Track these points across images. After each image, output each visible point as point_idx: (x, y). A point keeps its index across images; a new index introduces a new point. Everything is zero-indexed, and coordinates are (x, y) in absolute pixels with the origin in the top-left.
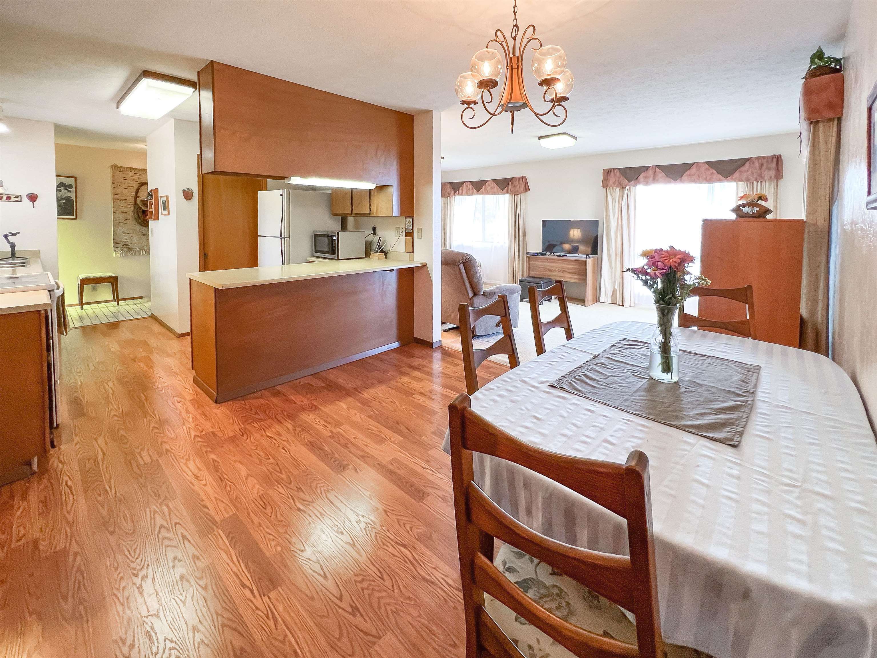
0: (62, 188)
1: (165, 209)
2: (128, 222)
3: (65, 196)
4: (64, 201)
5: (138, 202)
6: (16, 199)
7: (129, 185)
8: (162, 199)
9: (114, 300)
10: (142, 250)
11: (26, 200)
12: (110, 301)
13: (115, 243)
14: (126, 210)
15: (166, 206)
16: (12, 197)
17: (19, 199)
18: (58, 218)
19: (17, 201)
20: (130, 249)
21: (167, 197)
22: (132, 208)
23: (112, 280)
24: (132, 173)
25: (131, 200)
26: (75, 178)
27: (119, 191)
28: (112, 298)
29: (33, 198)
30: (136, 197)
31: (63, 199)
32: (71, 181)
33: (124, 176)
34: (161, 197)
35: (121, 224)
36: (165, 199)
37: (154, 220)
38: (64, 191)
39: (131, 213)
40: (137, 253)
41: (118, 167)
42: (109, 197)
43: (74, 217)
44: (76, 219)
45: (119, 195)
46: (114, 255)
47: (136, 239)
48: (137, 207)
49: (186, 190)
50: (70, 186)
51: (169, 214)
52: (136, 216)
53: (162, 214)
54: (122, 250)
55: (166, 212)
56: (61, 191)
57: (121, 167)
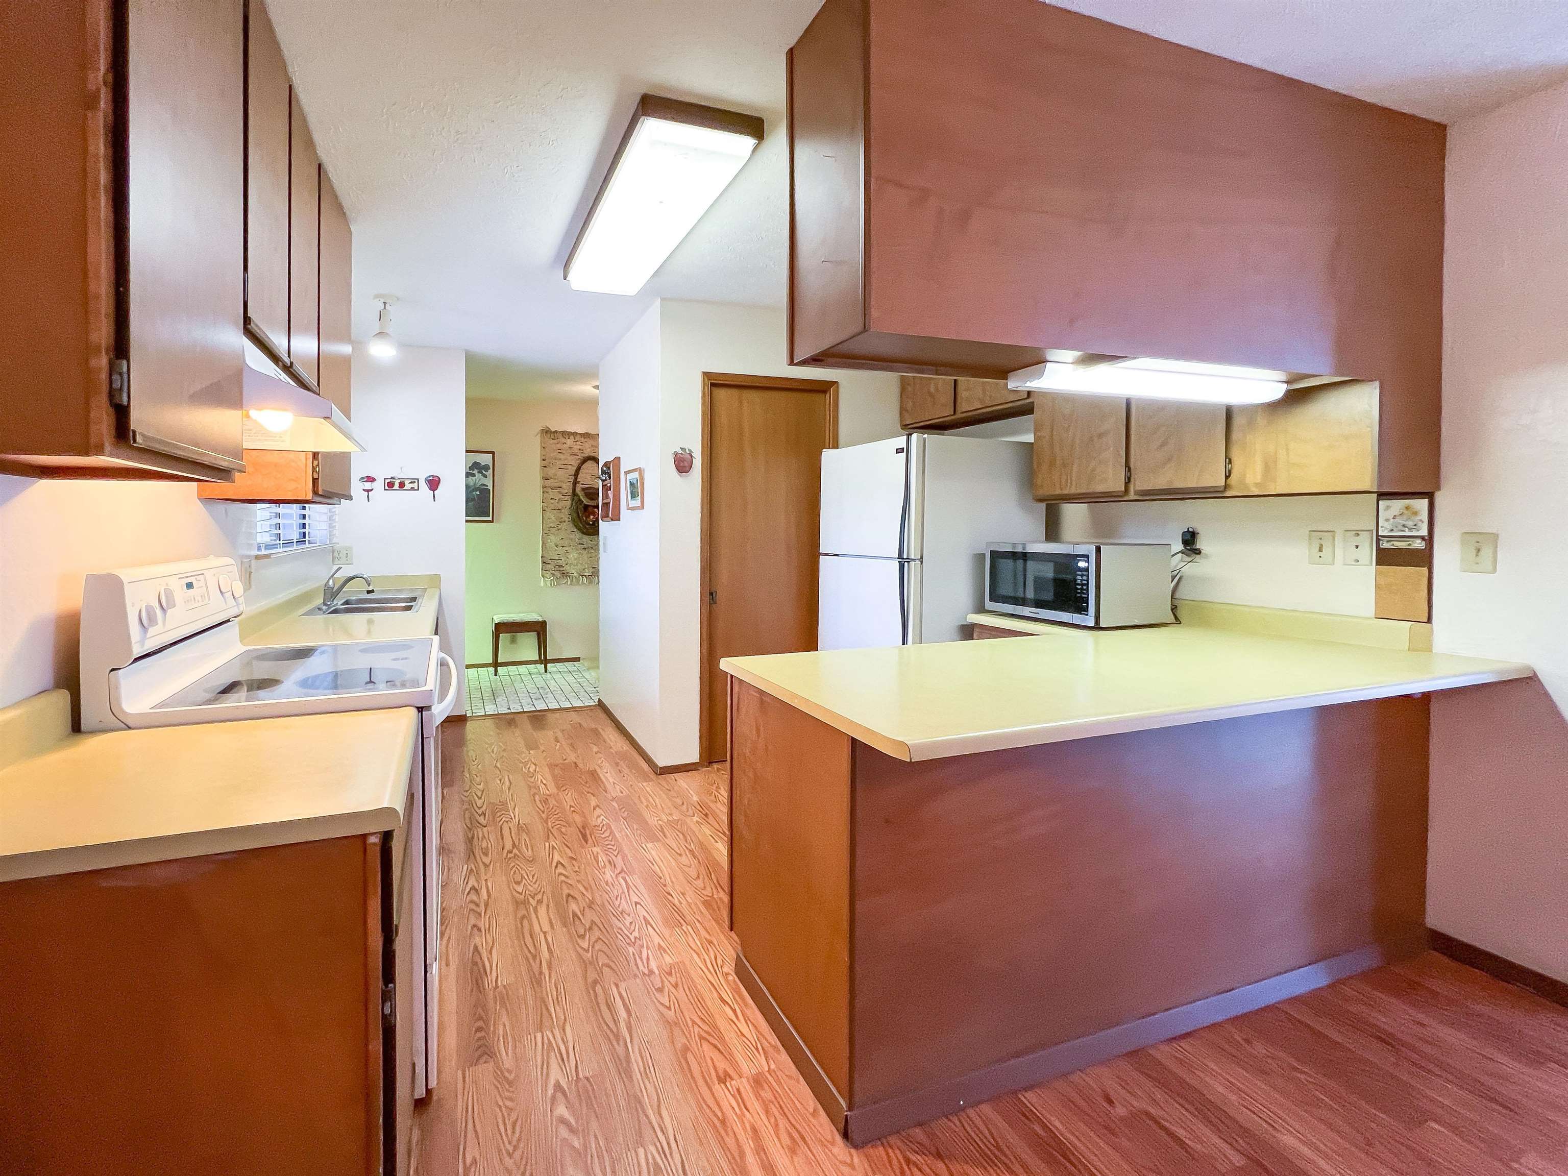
0: (475, 472)
1: (634, 495)
2: (564, 526)
3: (480, 483)
4: (478, 493)
5: (578, 490)
6: (412, 485)
7: (566, 462)
8: (630, 476)
9: (540, 661)
10: (582, 576)
11: (424, 486)
12: (535, 662)
13: (544, 562)
14: (560, 505)
15: (636, 491)
16: (407, 482)
17: (415, 486)
18: (467, 521)
19: (412, 489)
20: (565, 575)
21: (640, 470)
22: (569, 502)
23: (538, 628)
24: (570, 442)
25: (567, 487)
26: (493, 453)
27: (551, 472)
28: (537, 658)
29: (434, 483)
30: (575, 483)
31: (476, 489)
32: (486, 459)
33: (559, 446)
34: (626, 473)
35: (553, 530)
36: (636, 475)
37: (612, 520)
38: (478, 476)
39: (566, 512)
40: (574, 580)
41: (551, 432)
42: (538, 482)
43: (490, 519)
44: (492, 521)
45: (552, 480)
46: (542, 584)
47: (573, 555)
48: (576, 498)
49: (680, 451)
50: (486, 468)
51: (642, 507)
52: (575, 515)
53: (629, 508)
54: (553, 574)
55: (636, 503)
56: (473, 475)
57: (556, 432)
